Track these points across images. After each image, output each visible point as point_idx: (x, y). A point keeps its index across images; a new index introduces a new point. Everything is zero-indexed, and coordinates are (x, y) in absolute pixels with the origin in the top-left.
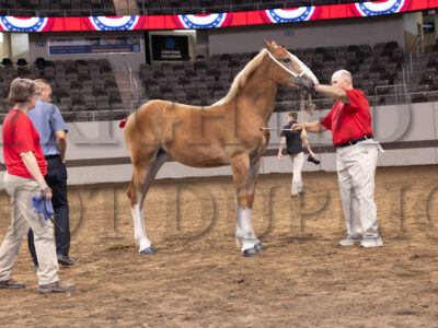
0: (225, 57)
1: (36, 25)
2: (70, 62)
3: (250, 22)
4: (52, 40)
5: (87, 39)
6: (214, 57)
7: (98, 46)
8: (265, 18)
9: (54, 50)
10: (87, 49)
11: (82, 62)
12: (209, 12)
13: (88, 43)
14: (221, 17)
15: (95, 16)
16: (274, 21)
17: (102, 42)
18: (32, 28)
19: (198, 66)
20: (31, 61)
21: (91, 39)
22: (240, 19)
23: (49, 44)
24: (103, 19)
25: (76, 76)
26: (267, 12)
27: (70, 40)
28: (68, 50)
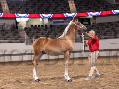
0: (101, 23)
1: (50, 16)
2: (58, 26)
3: (108, 14)
4: (54, 20)
5: (63, 19)
6: (98, 24)
7: (66, 21)
8: (112, 12)
9: (54, 23)
10: (63, 22)
11: (62, 26)
12: (96, 11)
13: (63, 20)
14: (99, 13)
15: (65, 13)
16: (114, 13)
17: (67, 20)
18: (49, 17)
19: (93, 26)
20: (48, 25)
21: (64, 20)
22: (105, 13)
23: (53, 21)
24: (67, 14)
25: (60, 29)
26: (113, 11)
27: (59, 20)
28: (58, 22)
